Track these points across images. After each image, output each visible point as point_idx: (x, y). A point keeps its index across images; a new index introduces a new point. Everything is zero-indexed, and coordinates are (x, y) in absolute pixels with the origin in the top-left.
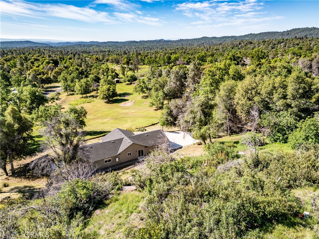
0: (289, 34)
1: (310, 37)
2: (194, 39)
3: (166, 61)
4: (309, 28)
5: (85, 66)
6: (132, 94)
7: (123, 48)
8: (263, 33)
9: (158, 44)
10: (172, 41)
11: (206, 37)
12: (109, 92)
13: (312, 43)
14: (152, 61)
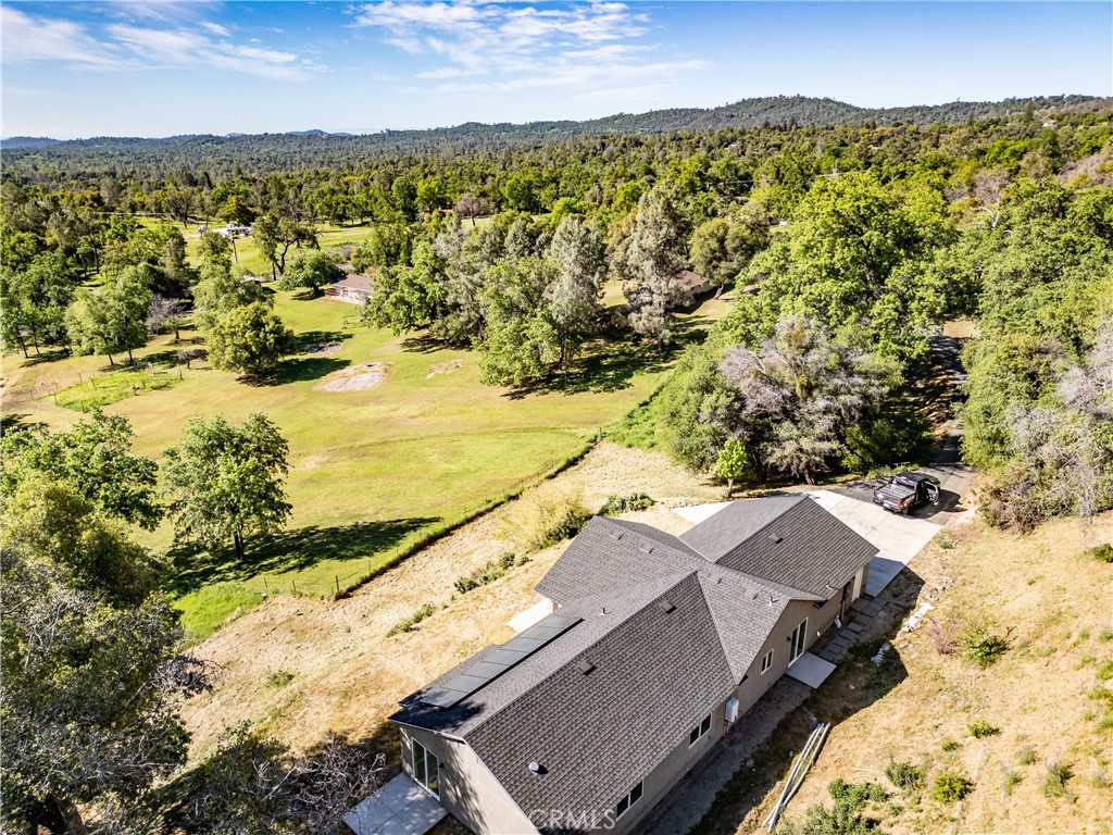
0: (732, 116)
1: (806, 126)
2: (437, 130)
3: (400, 202)
4: (787, 100)
5: (67, 231)
6: (350, 336)
7: (164, 161)
8: (657, 113)
9: (305, 148)
10: (356, 137)
11: (477, 125)
12: (262, 335)
13: (818, 143)
14: (342, 205)
